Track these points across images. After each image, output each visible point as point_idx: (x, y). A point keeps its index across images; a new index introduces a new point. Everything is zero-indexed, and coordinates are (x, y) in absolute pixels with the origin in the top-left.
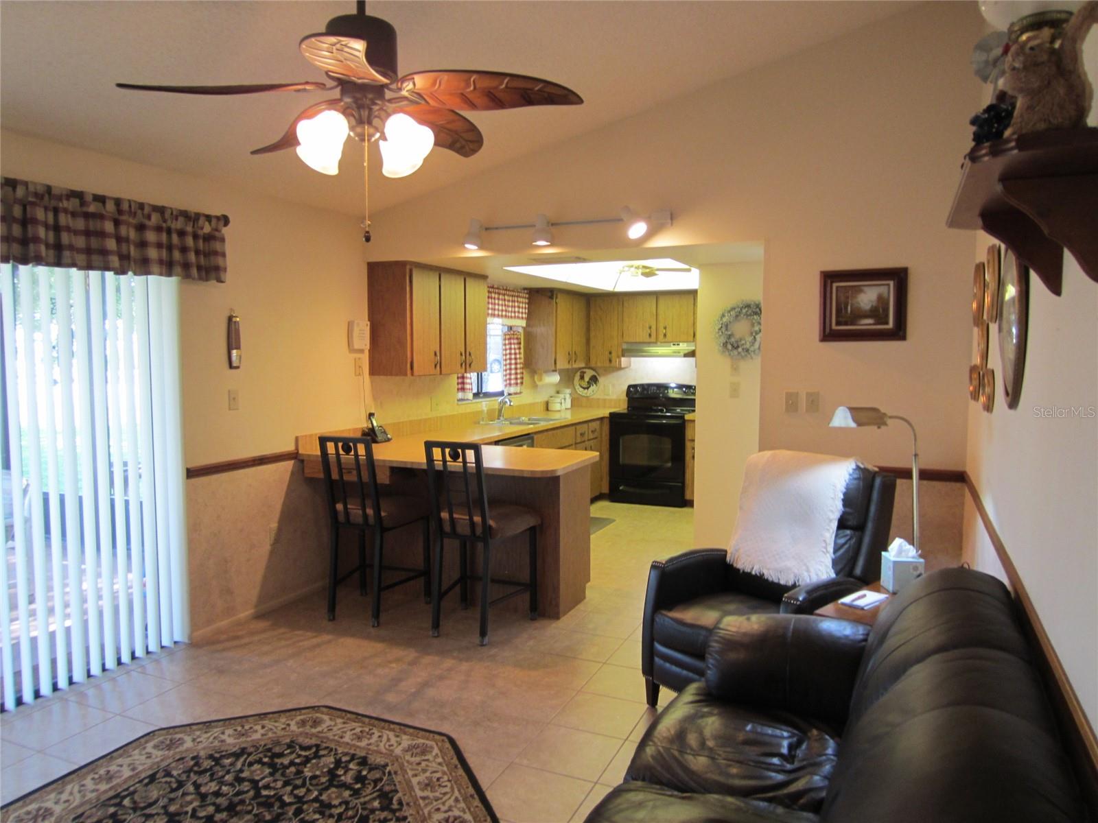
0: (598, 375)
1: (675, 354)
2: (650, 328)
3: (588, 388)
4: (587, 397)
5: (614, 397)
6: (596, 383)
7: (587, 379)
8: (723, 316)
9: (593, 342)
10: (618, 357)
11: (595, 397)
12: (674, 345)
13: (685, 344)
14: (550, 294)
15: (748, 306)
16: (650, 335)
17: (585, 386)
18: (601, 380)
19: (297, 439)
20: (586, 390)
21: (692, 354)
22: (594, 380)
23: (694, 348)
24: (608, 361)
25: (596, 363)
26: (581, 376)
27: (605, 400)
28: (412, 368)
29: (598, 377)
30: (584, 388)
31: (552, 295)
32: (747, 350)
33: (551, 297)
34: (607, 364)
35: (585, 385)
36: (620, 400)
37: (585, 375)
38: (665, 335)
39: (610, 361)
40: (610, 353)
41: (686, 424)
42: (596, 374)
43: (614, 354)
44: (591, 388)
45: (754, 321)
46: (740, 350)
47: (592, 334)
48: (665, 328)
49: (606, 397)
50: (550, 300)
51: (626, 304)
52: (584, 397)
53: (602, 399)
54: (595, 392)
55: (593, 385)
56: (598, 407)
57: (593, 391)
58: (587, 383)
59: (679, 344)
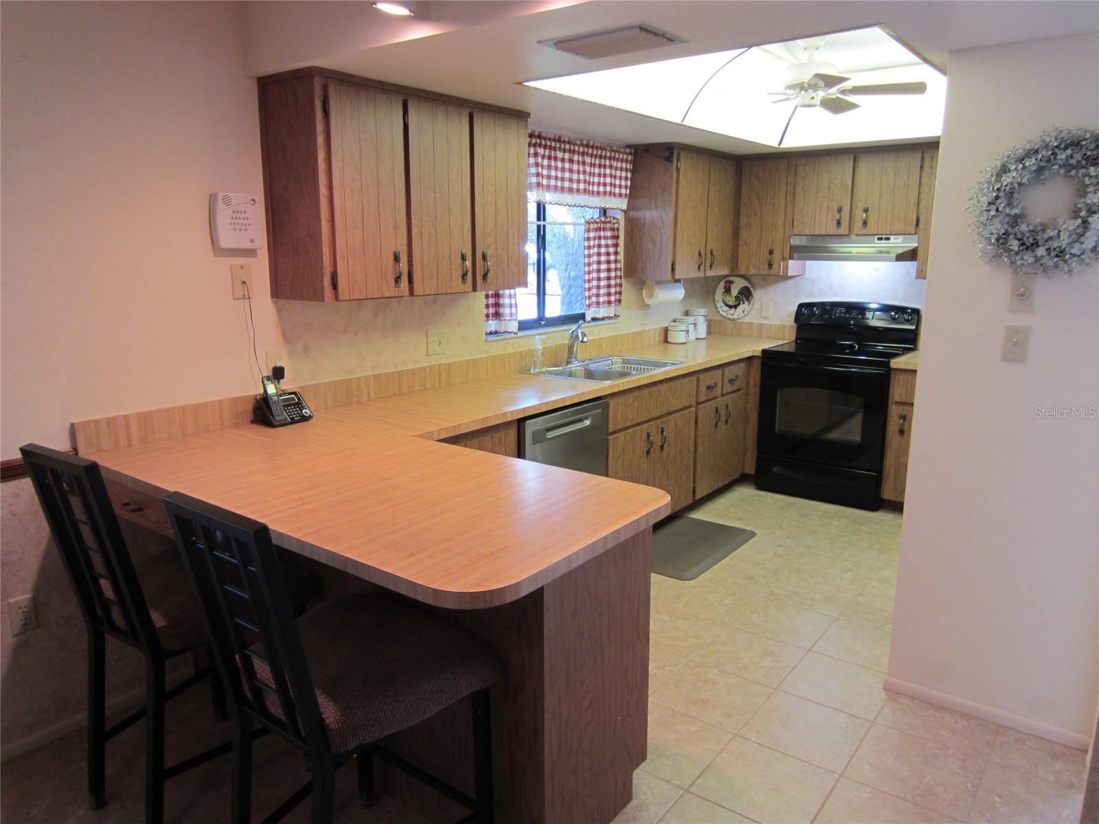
0: (753, 287)
1: (879, 256)
2: (840, 210)
3: (735, 307)
4: (733, 320)
5: (777, 322)
6: (748, 300)
7: (735, 291)
8: (1004, 170)
9: (744, 235)
10: (784, 260)
11: (746, 320)
12: (880, 239)
13: (901, 238)
14: (666, 154)
15: (1075, 144)
16: (839, 223)
17: (731, 303)
18: (757, 295)
19: (73, 430)
20: (733, 310)
21: (911, 255)
22: (746, 294)
23: (916, 245)
24: (766, 267)
25: (748, 269)
26: (725, 287)
27: (761, 326)
28: (335, 286)
29: (751, 289)
30: (730, 307)
31: (671, 155)
32: (1061, 253)
33: (669, 159)
34: (765, 271)
35: (731, 301)
36: (784, 326)
37: (732, 286)
38: (865, 223)
39: (770, 265)
40: (771, 253)
41: (892, 375)
42: (749, 286)
43: (777, 255)
44: (741, 307)
45: (1087, 181)
46: (1041, 251)
47: (744, 221)
48: (866, 211)
49: (764, 322)
50: (667, 163)
52: (729, 319)
53: (757, 324)
54: (746, 313)
55: (743, 303)
56: (751, 336)
57: (743, 312)
58: (734, 299)
59: (888, 239)
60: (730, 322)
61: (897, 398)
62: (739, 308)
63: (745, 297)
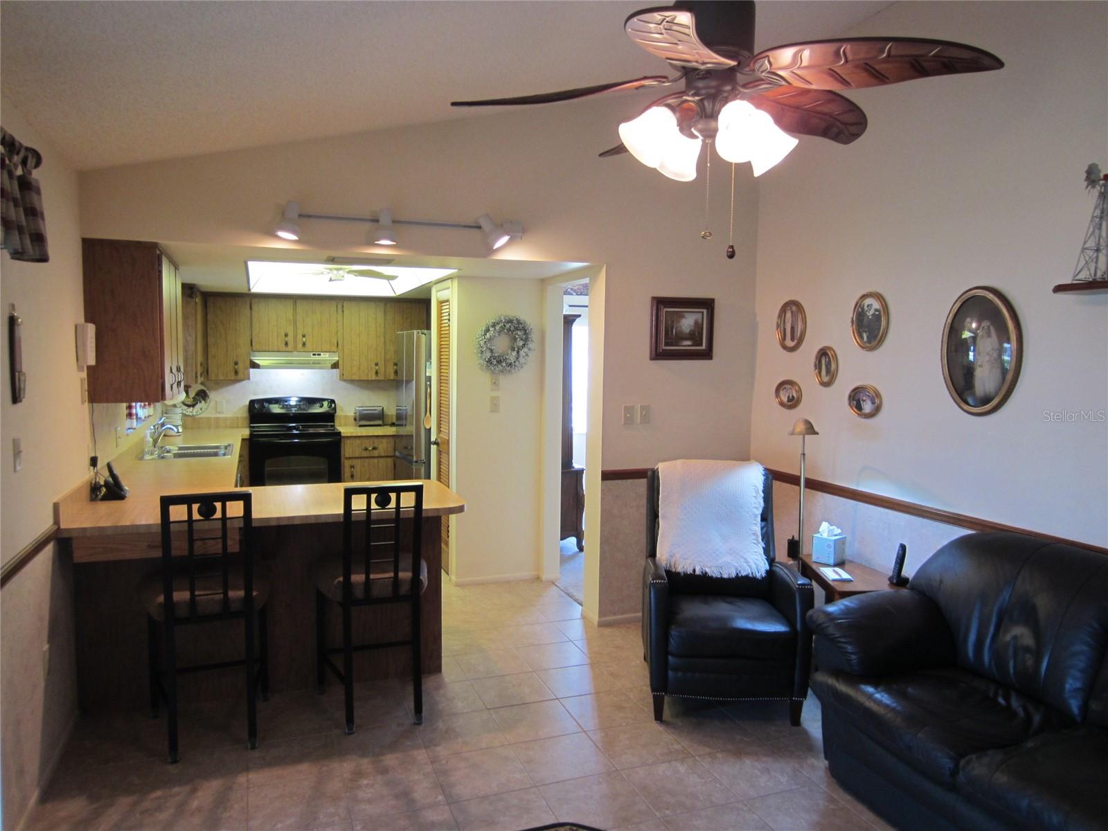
0: (208, 389)
1: (314, 365)
2: (286, 335)
3: (193, 406)
4: (193, 415)
5: (229, 415)
6: (204, 400)
7: (192, 394)
9: (212, 351)
10: (247, 369)
11: (202, 416)
12: (314, 355)
13: (327, 354)
15: (510, 321)
16: (286, 344)
17: (189, 403)
18: (213, 395)
19: (56, 507)
20: (191, 408)
21: (335, 366)
22: (202, 395)
23: (337, 359)
25: (217, 376)
27: (218, 419)
29: (207, 391)
30: (189, 406)
31: (192, 293)
32: (511, 365)
35: (190, 401)
36: (237, 418)
37: (190, 389)
38: (304, 344)
39: (236, 373)
40: (236, 364)
41: (342, 440)
42: (205, 389)
43: (241, 365)
44: (198, 406)
45: (517, 336)
46: (504, 364)
47: (211, 340)
48: (304, 336)
49: (219, 416)
50: (189, 299)
51: (255, 307)
52: (189, 416)
53: (215, 418)
54: (203, 410)
55: (200, 402)
56: (209, 428)
57: (201, 409)
58: (192, 400)
59: (320, 355)
60: (190, 419)
61: (347, 455)
62: (196, 407)
63: (202, 397)
